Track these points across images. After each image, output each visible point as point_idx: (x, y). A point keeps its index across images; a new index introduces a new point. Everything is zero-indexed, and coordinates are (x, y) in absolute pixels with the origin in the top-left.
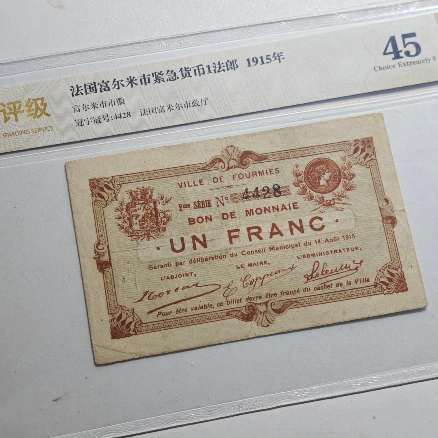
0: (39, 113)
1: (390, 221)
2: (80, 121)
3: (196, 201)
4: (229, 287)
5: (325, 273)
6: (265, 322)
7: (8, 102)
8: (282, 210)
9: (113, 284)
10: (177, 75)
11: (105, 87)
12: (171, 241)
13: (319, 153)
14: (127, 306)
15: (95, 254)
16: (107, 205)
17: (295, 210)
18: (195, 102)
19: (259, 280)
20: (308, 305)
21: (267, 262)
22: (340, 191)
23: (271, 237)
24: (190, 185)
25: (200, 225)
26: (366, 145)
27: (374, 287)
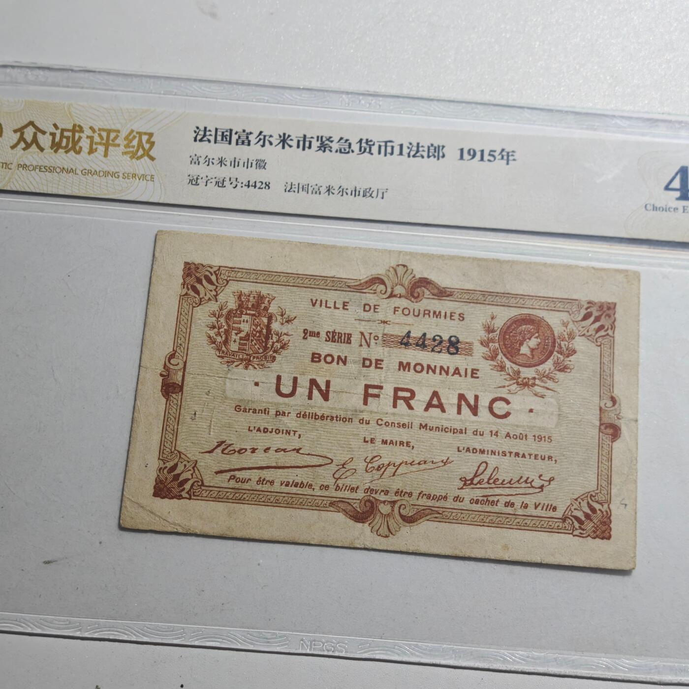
0: (141, 152)
1: (610, 431)
2: (195, 178)
3: (331, 331)
4: (345, 466)
5: (493, 481)
6: (384, 530)
7: (101, 127)
8: (453, 375)
9: (177, 419)
10: (353, 147)
11: (244, 140)
12: (279, 378)
13: (531, 307)
14: (189, 455)
15: (163, 370)
16: (200, 304)
17: (473, 379)
18: (368, 190)
19: (391, 467)
20: (454, 521)
21: (411, 444)
22: (547, 369)
23: (426, 409)
24: (328, 306)
25: (326, 366)
26: (604, 312)
27: (561, 520)
